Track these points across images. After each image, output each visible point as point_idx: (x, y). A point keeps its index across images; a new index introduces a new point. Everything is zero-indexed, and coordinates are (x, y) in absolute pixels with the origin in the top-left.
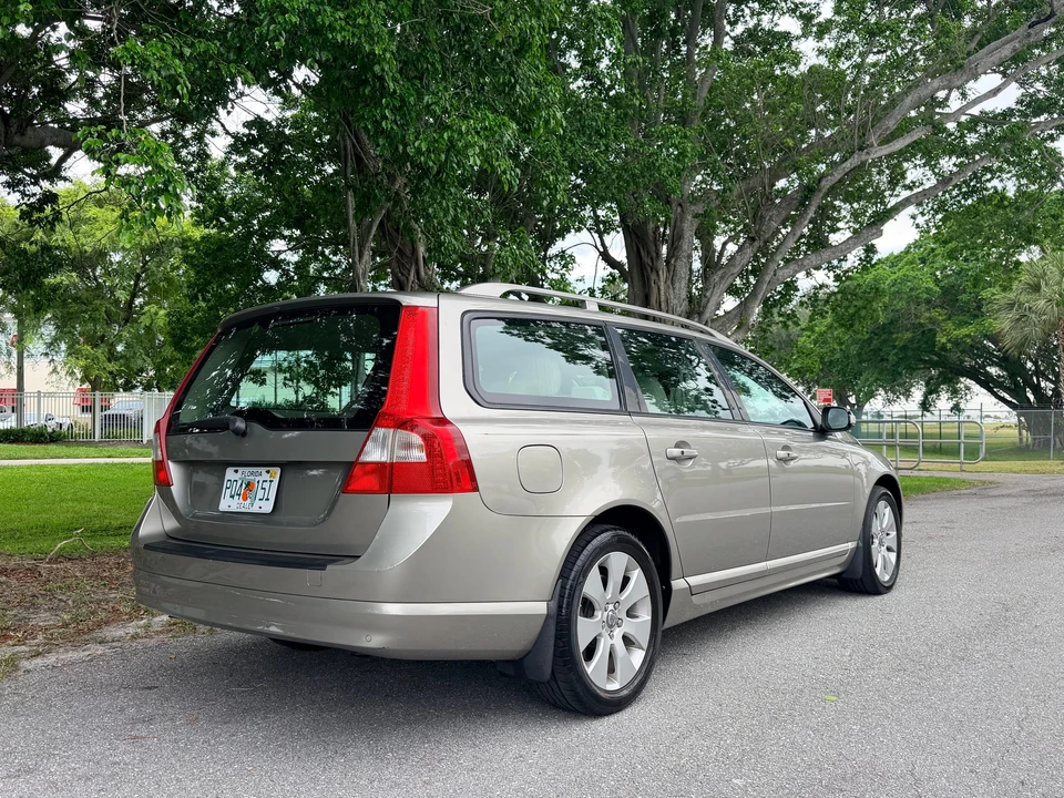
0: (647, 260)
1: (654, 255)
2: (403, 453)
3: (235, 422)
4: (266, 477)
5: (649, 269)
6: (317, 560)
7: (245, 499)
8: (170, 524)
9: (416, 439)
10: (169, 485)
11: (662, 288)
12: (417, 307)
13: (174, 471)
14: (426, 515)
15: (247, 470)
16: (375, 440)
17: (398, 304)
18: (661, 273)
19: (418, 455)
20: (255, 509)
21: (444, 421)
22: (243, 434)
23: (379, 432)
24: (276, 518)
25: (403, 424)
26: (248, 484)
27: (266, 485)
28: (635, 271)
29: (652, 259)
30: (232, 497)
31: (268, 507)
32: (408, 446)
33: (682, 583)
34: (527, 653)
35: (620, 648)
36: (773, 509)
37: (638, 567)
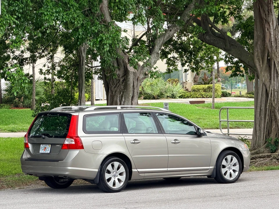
0: (263, 16)
1: (267, 13)
2: (71, 142)
3: (42, 136)
4: (48, 146)
5: (265, 21)
6: (57, 161)
7: (44, 150)
8: (29, 156)
9: (73, 140)
10: (29, 148)
11: (272, 33)
12: (74, 115)
13: (30, 145)
14: (75, 153)
15: (45, 145)
16: (67, 140)
17: (71, 115)
18: (271, 24)
19: (74, 143)
20: (46, 152)
21: (78, 137)
22: (44, 138)
23: (67, 139)
24: (50, 154)
25: (71, 138)
26: (45, 148)
27: (48, 148)
28: (258, 21)
29: (266, 15)
30: (42, 150)
31: (49, 152)
32: (72, 141)
33: (136, 170)
34: (95, 179)
35: (117, 181)
36: (169, 155)
37: (122, 166)
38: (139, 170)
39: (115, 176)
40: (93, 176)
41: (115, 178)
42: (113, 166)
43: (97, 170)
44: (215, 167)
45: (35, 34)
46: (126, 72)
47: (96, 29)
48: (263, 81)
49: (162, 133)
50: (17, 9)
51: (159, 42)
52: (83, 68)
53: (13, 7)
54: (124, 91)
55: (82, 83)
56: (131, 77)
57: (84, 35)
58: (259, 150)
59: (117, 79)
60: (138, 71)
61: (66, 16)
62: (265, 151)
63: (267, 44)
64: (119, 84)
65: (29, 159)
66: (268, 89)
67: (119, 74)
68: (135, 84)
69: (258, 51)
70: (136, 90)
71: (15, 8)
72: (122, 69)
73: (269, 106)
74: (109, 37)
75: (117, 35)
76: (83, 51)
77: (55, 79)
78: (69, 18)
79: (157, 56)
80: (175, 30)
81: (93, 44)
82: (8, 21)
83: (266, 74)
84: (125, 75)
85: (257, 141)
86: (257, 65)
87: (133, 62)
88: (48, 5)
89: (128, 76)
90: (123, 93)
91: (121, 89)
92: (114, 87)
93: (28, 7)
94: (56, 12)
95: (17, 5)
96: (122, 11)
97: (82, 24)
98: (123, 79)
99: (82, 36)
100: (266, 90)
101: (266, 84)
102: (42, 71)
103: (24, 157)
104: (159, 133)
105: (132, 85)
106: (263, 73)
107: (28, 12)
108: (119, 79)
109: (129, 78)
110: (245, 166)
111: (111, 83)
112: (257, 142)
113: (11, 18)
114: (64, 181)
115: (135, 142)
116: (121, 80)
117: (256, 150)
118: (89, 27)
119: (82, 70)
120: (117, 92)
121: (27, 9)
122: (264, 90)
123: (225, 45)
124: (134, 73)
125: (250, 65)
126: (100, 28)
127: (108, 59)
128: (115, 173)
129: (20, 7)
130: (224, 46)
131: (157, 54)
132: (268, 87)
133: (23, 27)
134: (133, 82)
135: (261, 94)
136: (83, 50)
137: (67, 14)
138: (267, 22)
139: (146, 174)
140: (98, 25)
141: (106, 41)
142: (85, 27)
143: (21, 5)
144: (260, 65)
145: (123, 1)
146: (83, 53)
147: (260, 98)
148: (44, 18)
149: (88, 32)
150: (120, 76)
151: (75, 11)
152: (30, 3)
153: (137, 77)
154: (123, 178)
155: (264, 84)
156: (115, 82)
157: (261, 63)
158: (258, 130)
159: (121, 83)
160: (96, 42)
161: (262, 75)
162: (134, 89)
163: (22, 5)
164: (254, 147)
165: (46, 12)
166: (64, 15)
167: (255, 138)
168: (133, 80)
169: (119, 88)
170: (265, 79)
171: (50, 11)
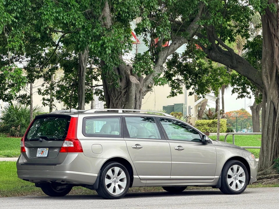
2: (70, 145)
3: (40, 139)
4: (46, 150)
6: (55, 165)
7: (42, 154)
8: (25, 161)
9: (72, 143)
10: (25, 152)
12: (74, 117)
13: (26, 149)
14: (74, 156)
15: (42, 148)
16: (65, 143)
17: (70, 117)
19: (72, 146)
20: (44, 156)
21: (77, 140)
22: (41, 141)
23: (66, 141)
24: (48, 158)
25: (70, 140)
26: (42, 151)
27: (46, 151)
28: (267, 36)
30: (39, 154)
31: (46, 156)
32: (71, 144)
33: (137, 177)
34: (94, 184)
35: (117, 187)
36: (172, 162)
37: (123, 171)
38: (141, 177)
39: (115, 182)
40: (92, 182)
41: (115, 184)
42: (113, 171)
43: (96, 175)
44: (220, 177)
45: (35, 35)
46: (128, 83)
47: (98, 31)
48: (271, 98)
49: (165, 139)
50: (15, 8)
51: (163, 55)
52: (83, 79)
53: (11, 7)
54: (125, 104)
55: (82, 94)
56: (133, 89)
57: (85, 38)
58: (266, 171)
59: (119, 91)
60: (141, 83)
61: (66, 17)
62: (272, 172)
63: (276, 60)
64: (120, 96)
65: (25, 164)
66: (276, 107)
67: (121, 85)
68: (137, 96)
69: (266, 67)
70: (138, 103)
71: (13, 7)
72: (124, 81)
73: (277, 125)
74: (111, 40)
75: (119, 37)
76: (83, 61)
77: (54, 99)
78: (69, 19)
79: (160, 69)
80: (180, 44)
81: (94, 47)
82: (6, 19)
83: (274, 91)
84: (127, 87)
85: (264, 161)
86: (265, 82)
87: (136, 69)
88: (48, 4)
89: (130, 88)
90: (125, 105)
91: (123, 101)
92: (115, 99)
93: (27, 7)
94: (57, 12)
95: (15, 4)
96: (126, 14)
97: (83, 27)
98: (125, 91)
99: (83, 39)
100: (275, 108)
101: (274, 102)
102: (41, 91)
103: (19, 162)
104: (162, 139)
105: (135, 97)
106: (271, 90)
107: (27, 13)
108: (121, 91)
109: (131, 90)
110: (251, 177)
111: (112, 95)
112: (264, 163)
113: (9, 16)
114: (62, 188)
115: (136, 147)
116: (123, 92)
117: (263, 171)
118: (90, 30)
119: (82, 81)
120: (118, 105)
121: (26, 9)
122: (272, 108)
123: (232, 62)
124: (137, 85)
125: (258, 83)
126: (101, 31)
127: (110, 65)
128: (115, 178)
129: (18, 6)
130: (231, 64)
131: (161, 67)
132: (276, 105)
133: (22, 28)
134: (135, 94)
135: (269, 112)
136: (83, 59)
137: (68, 14)
138: (276, 37)
139: (148, 182)
140: (100, 28)
141: (108, 44)
142: (86, 29)
143: (19, 5)
144: (268, 82)
145: (126, 2)
146: (83, 63)
147: (268, 116)
148: (43, 18)
149: (89, 35)
150: (122, 88)
151: (76, 12)
152: (29, 2)
153: (139, 89)
154: (124, 184)
155: (272, 102)
156: (116, 94)
157: (269, 80)
158: (265, 150)
159: (122, 96)
160: (97, 44)
161: (270, 93)
162: (136, 101)
163: (21, 5)
164: (261, 167)
165: (46, 11)
166: (64, 16)
167: (262, 159)
168: (135, 92)
169: (120, 100)
170: (273, 97)
171: (49, 11)
